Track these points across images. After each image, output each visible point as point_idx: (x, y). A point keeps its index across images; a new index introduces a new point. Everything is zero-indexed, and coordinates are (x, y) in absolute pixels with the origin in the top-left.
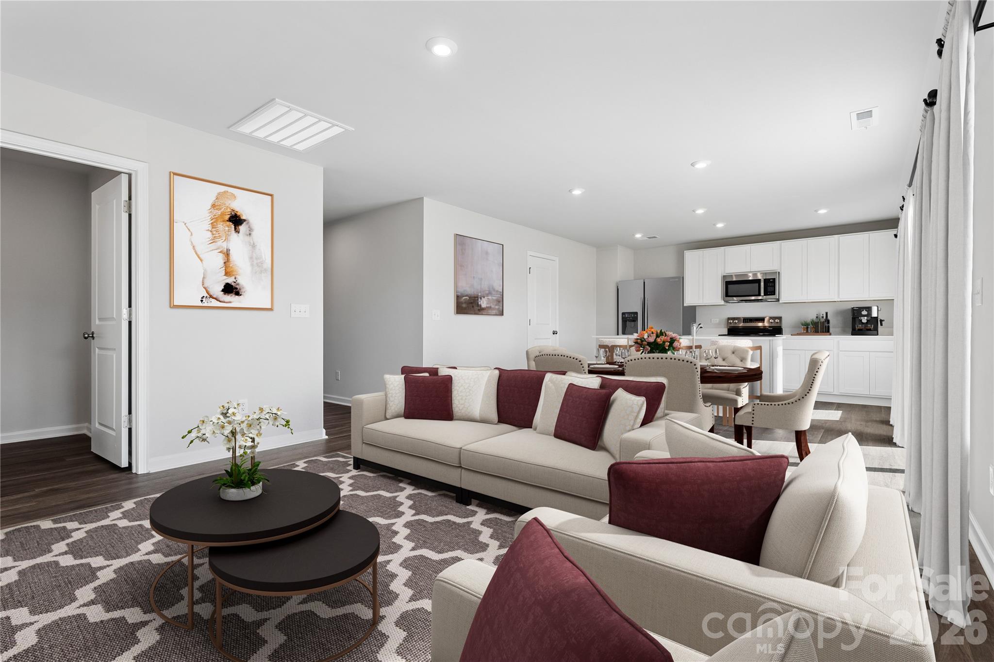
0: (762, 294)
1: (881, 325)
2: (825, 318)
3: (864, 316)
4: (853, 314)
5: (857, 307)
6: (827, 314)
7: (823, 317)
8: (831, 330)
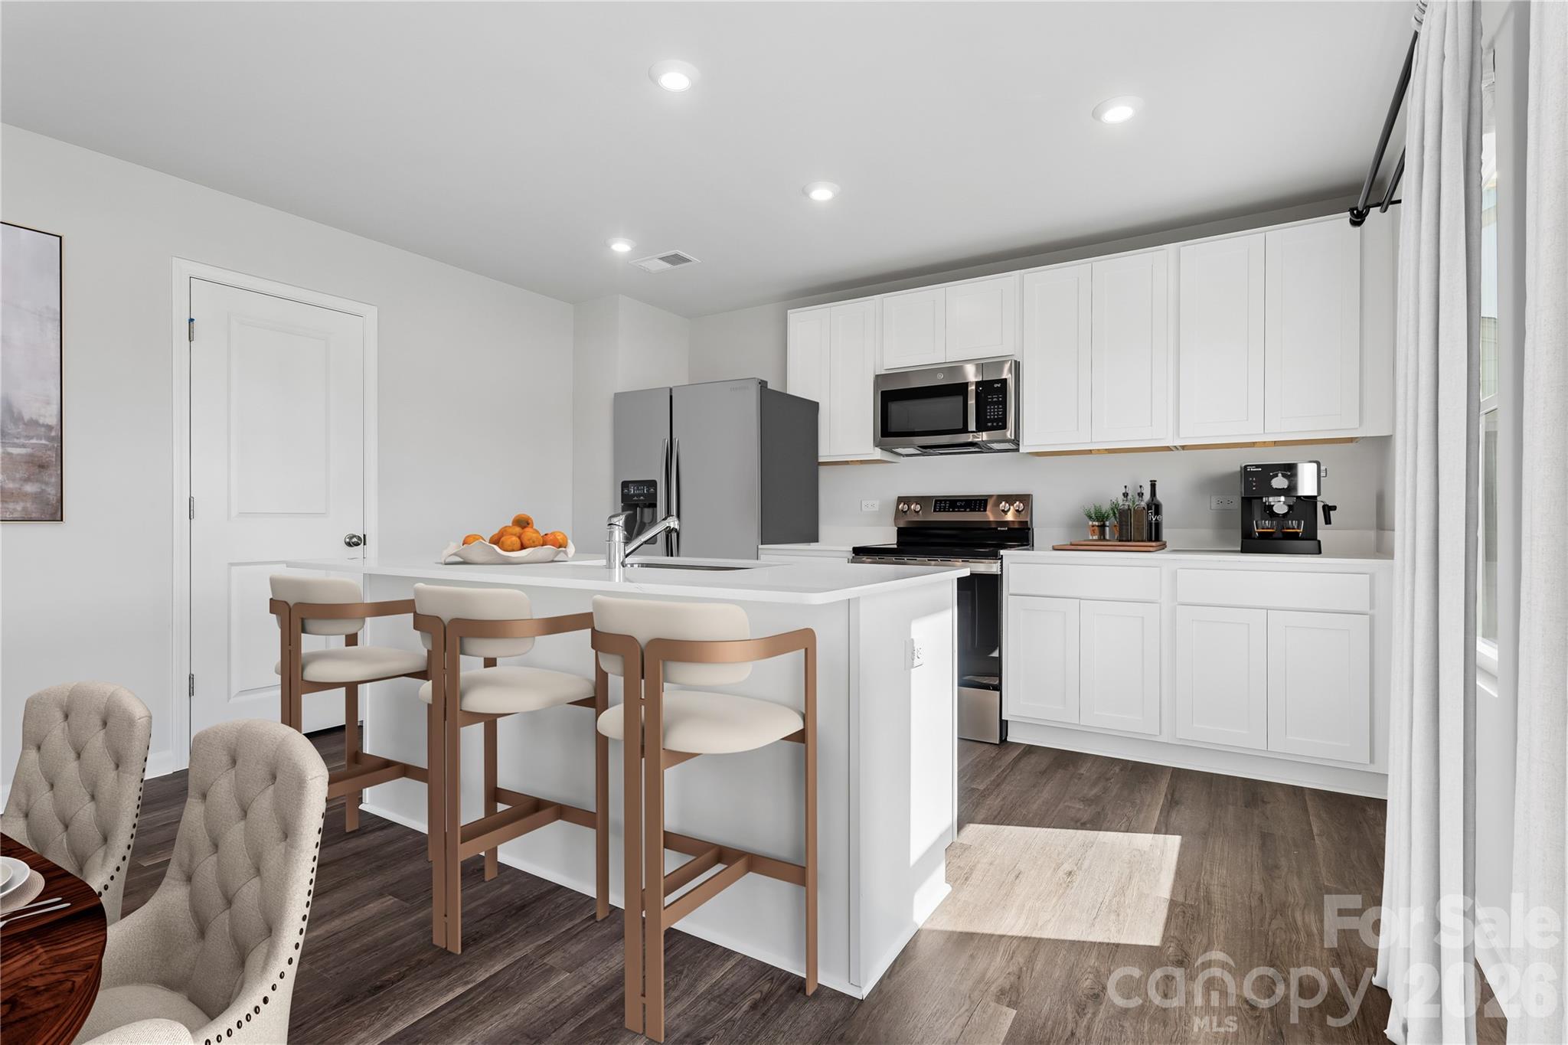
0: (972, 426)
1: (1328, 521)
2: (1147, 496)
3: (1279, 492)
4: (1247, 486)
5: (1257, 466)
6: (1153, 485)
7: (1141, 495)
8: (1166, 533)
